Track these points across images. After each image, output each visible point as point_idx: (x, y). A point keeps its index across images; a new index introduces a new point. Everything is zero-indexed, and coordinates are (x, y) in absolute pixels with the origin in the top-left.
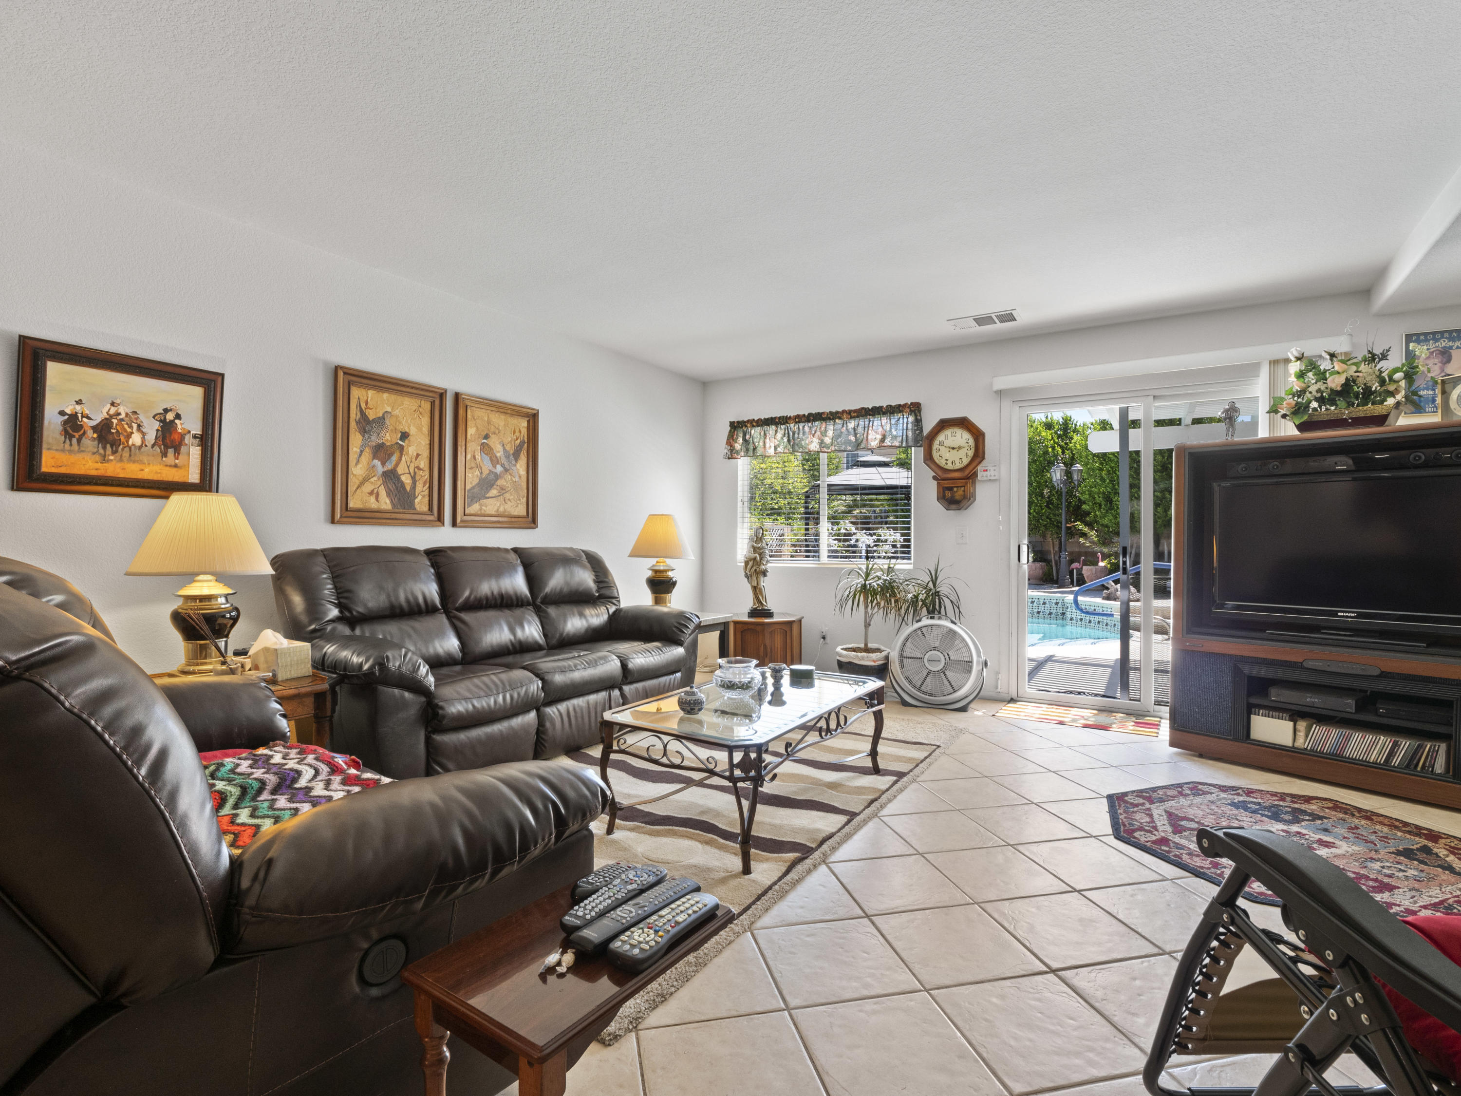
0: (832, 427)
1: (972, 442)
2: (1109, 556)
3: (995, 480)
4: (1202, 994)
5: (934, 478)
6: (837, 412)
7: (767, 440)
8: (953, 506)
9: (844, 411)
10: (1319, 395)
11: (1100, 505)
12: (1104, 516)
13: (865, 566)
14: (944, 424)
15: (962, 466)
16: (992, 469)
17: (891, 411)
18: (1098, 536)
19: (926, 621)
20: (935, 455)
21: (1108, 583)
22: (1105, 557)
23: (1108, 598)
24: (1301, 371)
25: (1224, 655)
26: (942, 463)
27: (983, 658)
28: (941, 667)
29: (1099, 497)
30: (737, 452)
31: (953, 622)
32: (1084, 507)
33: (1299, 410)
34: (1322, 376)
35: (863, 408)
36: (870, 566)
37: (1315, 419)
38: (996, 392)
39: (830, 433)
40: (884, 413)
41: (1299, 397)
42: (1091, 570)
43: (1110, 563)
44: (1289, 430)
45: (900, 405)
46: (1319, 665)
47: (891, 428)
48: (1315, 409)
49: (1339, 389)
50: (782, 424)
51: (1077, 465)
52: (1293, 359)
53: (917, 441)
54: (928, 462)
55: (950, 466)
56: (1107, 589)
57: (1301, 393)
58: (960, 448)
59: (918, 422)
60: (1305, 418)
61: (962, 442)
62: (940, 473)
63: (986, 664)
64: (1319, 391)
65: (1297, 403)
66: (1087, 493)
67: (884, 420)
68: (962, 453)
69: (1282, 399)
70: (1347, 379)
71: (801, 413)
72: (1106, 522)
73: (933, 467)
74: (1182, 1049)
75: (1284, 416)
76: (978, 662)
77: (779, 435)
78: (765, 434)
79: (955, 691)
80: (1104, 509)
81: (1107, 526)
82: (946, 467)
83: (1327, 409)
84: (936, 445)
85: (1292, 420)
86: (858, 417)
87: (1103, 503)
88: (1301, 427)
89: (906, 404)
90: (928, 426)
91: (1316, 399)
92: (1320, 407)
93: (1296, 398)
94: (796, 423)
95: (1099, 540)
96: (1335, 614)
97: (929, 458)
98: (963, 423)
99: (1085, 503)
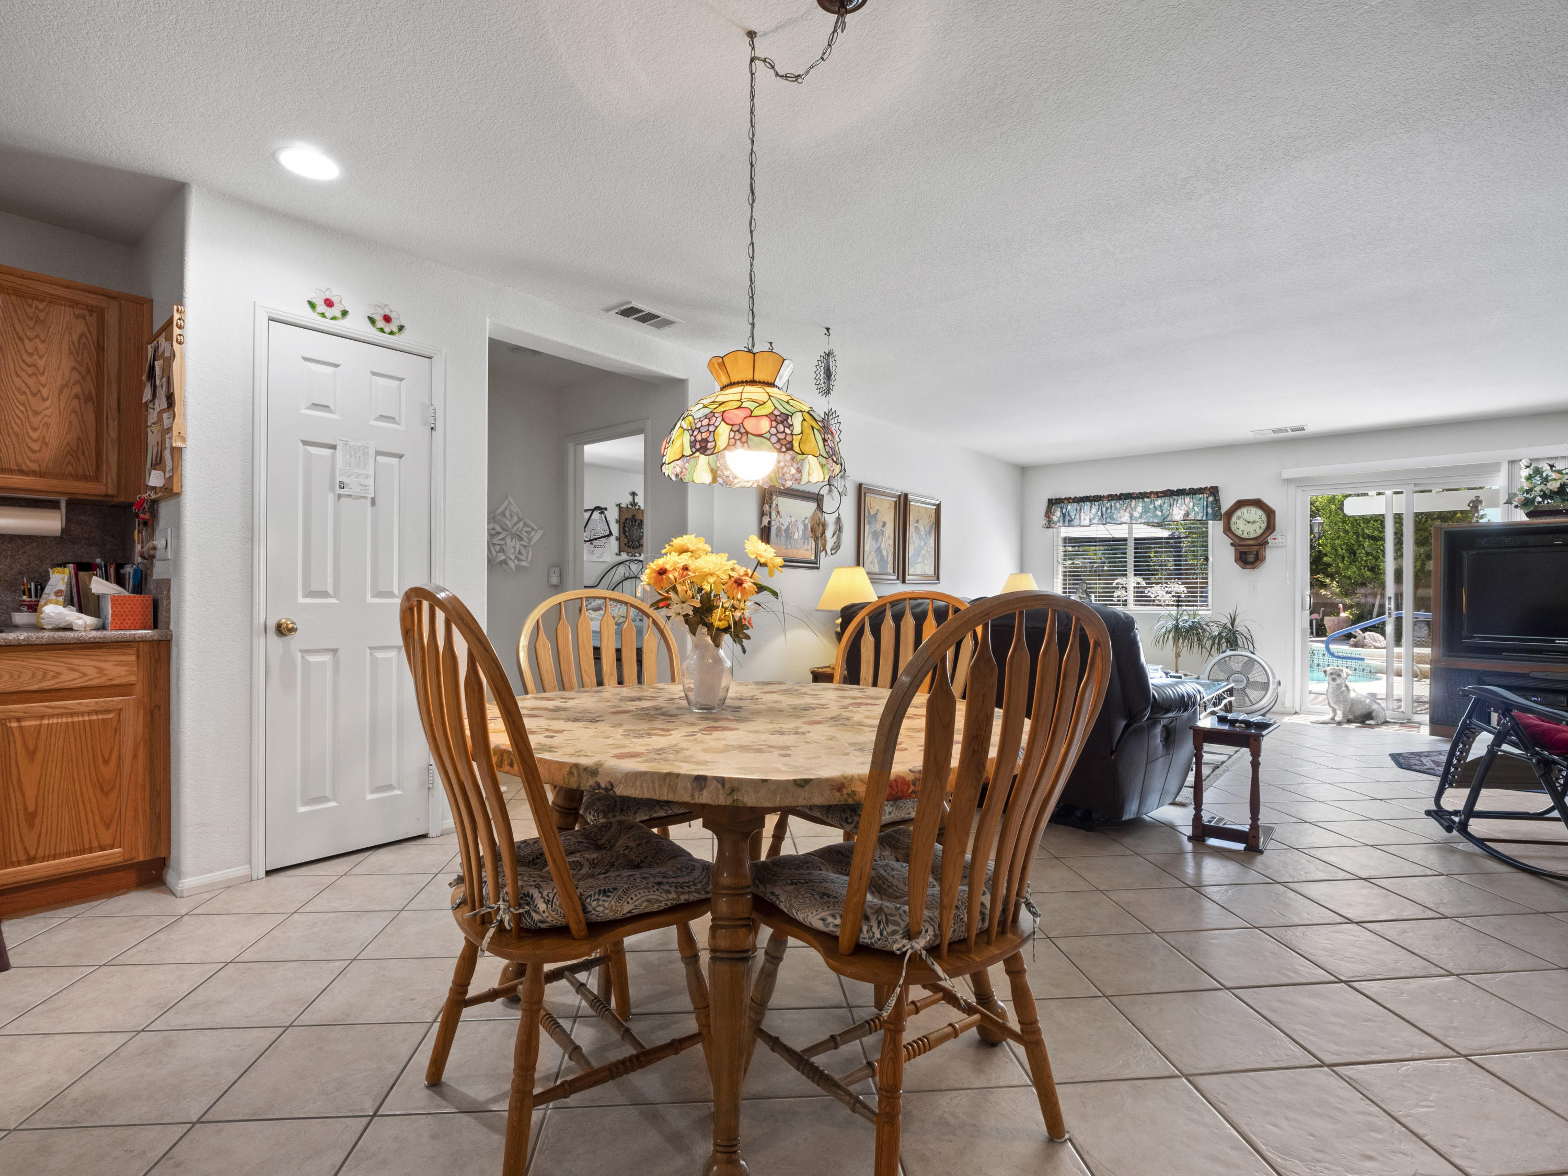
0: (1141, 505)
1: (1264, 517)
2: (1351, 607)
3: (1283, 546)
4: (1459, 761)
5: (1232, 544)
6: (1146, 493)
7: (1082, 514)
8: (1249, 566)
9: (1152, 492)
10: (1542, 493)
11: (1343, 558)
12: (1347, 568)
13: (1176, 612)
14: (1240, 504)
15: (1255, 536)
16: (1280, 537)
17: (1192, 492)
18: (1338, 587)
19: (1229, 653)
20: (1233, 528)
21: (1355, 632)
22: (1346, 608)
23: (1356, 645)
24: (1530, 475)
25: (1471, 670)
26: (1239, 533)
27: (1277, 679)
28: (1244, 685)
29: (1342, 549)
30: (1055, 523)
31: (1252, 653)
32: (1325, 559)
33: (1526, 503)
34: (1546, 480)
35: (1168, 490)
36: (1180, 612)
37: (1539, 509)
38: (1284, 480)
39: (1140, 509)
40: (1187, 494)
41: (1527, 494)
42: (1334, 620)
43: (1351, 614)
44: (1520, 516)
45: (1201, 488)
46: (1540, 675)
47: (1194, 506)
48: (1539, 503)
49: (1556, 490)
50: (1095, 501)
51: (1318, 518)
52: (1524, 467)
53: (1217, 516)
54: (1228, 533)
55: (1245, 536)
56: (1355, 637)
57: (1528, 491)
58: (1254, 522)
59: (1217, 501)
60: (1532, 509)
61: (1256, 518)
62: (1237, 541)
63: (1280, 683)
64: (1541, 491)
65: (1526, 498)
66: (1329, 545)
67: (1187, 499)
68: (1256, 526)
69: (1515, 495)
70: (1561, 484)
71: (1114, 493)
72: (1349, 573)
73: (1232, 536)
74: (1451, 786)
75: (1516, 507)
76: (1273, 682)
77: (1094, 511)
78: (1081, 509)
79: (1253, 704)
80: (1347, 561)
81: (1350, 578)
82: (1243, 536)
83: (1548, 503)
84: (1234, 519)
85: (1521, 508)
86: (1164, 497)
87: (1346, 555)
88: (1529, 515)
89: (1206, 488)
90: (1226, 506)
91: (1541, 496)
92: (1543, 501)
93: (1525, 495)
94: (1109, 500)
95: (1341, 591)
96: (1553, 641)
97: (1228, 530)
98: (1257, 503)
99: (1326, 555)
